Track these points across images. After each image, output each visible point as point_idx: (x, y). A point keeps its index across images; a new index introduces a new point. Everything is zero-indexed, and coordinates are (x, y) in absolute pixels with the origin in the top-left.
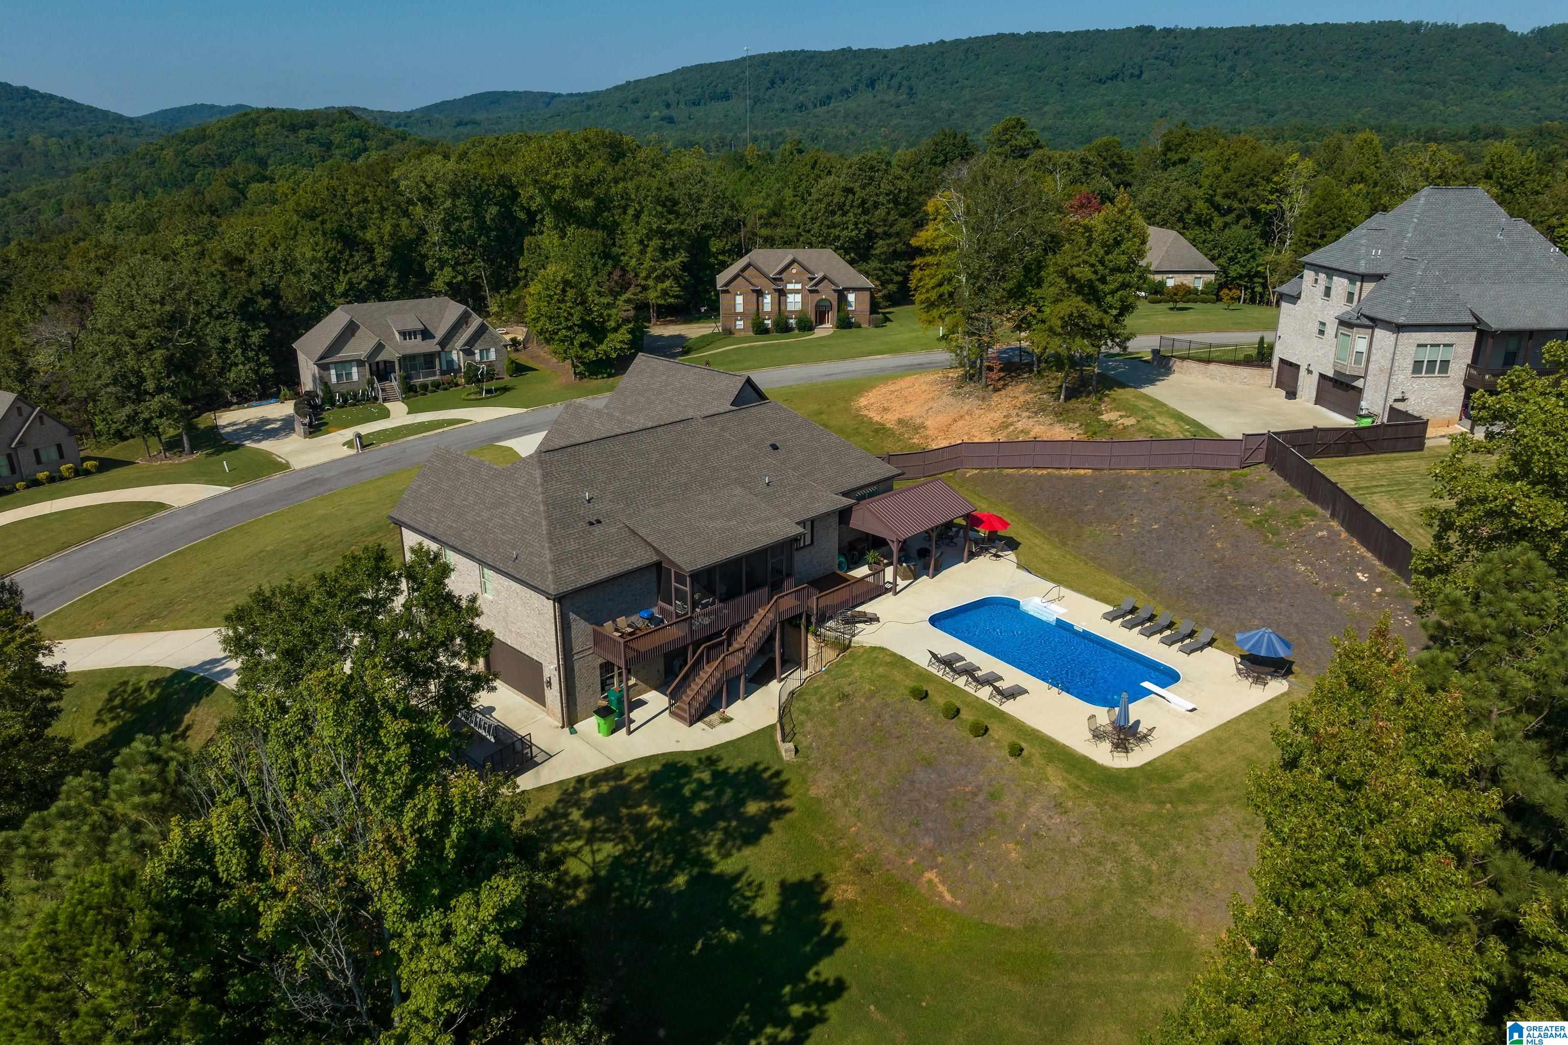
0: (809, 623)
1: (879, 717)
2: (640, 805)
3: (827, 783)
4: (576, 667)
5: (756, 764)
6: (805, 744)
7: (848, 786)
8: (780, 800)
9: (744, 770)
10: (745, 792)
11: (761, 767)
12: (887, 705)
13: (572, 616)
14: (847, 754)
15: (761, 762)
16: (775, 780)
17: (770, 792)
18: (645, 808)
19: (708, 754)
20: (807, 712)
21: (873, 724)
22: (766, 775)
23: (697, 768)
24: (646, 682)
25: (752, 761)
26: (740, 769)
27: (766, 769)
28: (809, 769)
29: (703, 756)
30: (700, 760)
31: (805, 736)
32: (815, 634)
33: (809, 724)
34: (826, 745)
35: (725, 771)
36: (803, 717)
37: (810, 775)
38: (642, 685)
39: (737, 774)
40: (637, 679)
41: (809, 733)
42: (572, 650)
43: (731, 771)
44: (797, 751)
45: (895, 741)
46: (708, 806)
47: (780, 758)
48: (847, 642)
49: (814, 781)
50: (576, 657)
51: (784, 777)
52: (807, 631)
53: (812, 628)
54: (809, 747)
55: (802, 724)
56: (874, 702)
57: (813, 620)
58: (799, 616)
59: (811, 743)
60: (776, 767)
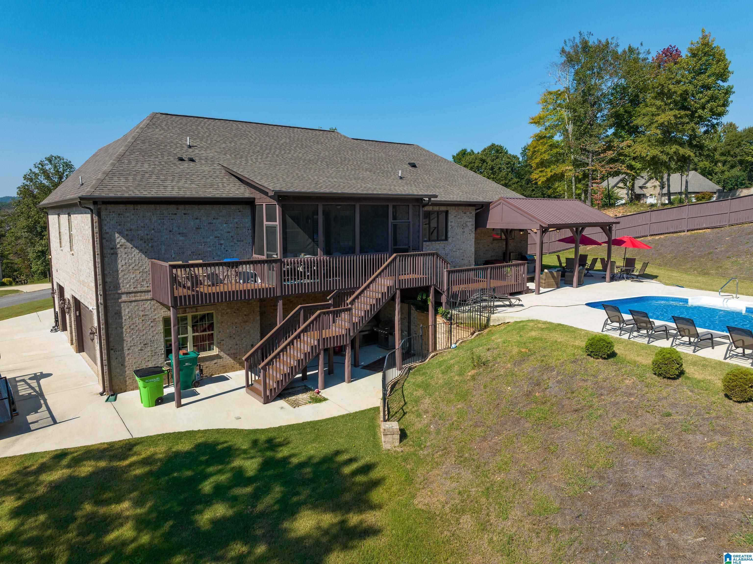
0: (438, 304)
1: (538, 384)
2: (118, 500)
3: (449, 485)
4: (126, 311)
5: (338, 453)
6: (419, 426)
7: (487, 492)
8: (361, 511)
9: (316, 460)
10: (305, 492)
11: (345, 457)
12: (548, 368)
13: (120, 240)
14: (484, 439)
15: (346, 451)
16: (361, 479)
17: (347, 497)
18: (126, 505)
19: (271, 435)
20: (426, 386)
21: (528, 394)
22: (347, 470)
23: (245, 452)
24: (235, 356)
25: (334, 448)
26: (311, 458)
27: (350, 461)
28: (420, 461)
29: (263, 438)
30: (255, 443)
31: (419, 416)
32: (444, 315)
33: (427, 400)
34: (451, 427)
35: (285, 460)
36: (420, 393)
37: (421, 471)
38: (228, 360)
39: (302, 465)
40: (221, 350)
41: (426, 412)
42: (117, 286)
43: (295, 461)
44: (403, 435)
45: (570, 417)
46: (230, 512)
47: (377, 445)
48: (484, 322)
49: (426, 482)
50: (124, 298)
51: (375, 474)
52: (436, 312)
53: (441, 310)
54: (426, 431)
55: (417, 401)
56: (527, 367)
57: (444, 299)
58: (426, 289)
59: (428, 425)
60: (367, 459)
